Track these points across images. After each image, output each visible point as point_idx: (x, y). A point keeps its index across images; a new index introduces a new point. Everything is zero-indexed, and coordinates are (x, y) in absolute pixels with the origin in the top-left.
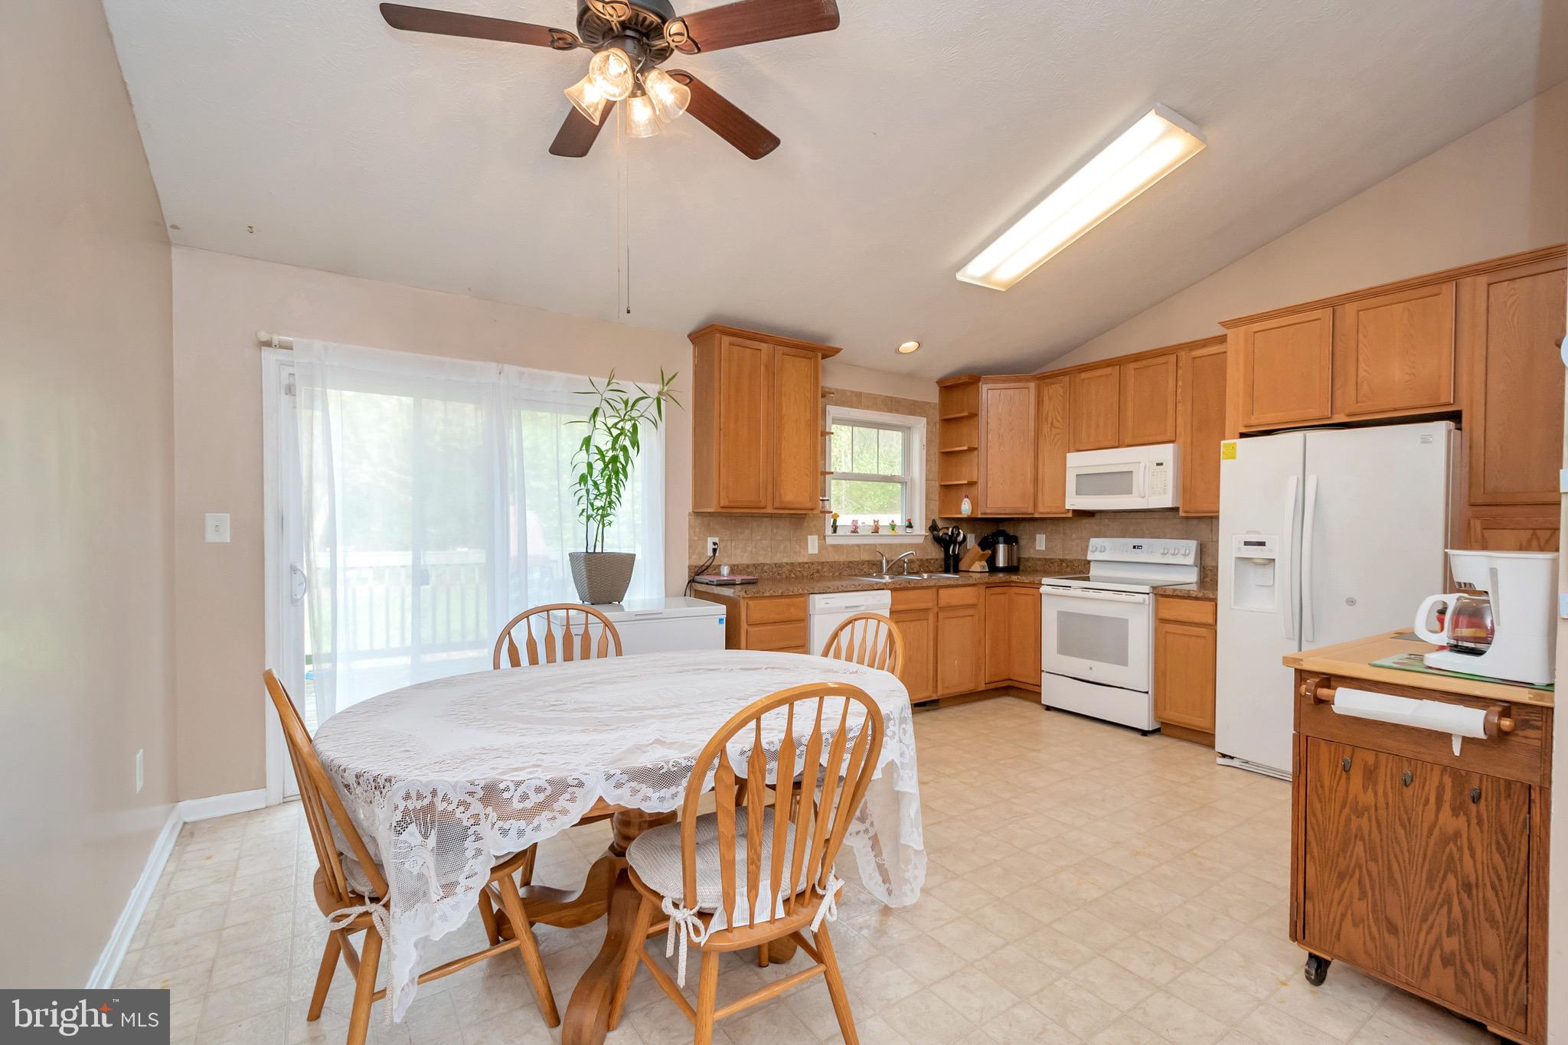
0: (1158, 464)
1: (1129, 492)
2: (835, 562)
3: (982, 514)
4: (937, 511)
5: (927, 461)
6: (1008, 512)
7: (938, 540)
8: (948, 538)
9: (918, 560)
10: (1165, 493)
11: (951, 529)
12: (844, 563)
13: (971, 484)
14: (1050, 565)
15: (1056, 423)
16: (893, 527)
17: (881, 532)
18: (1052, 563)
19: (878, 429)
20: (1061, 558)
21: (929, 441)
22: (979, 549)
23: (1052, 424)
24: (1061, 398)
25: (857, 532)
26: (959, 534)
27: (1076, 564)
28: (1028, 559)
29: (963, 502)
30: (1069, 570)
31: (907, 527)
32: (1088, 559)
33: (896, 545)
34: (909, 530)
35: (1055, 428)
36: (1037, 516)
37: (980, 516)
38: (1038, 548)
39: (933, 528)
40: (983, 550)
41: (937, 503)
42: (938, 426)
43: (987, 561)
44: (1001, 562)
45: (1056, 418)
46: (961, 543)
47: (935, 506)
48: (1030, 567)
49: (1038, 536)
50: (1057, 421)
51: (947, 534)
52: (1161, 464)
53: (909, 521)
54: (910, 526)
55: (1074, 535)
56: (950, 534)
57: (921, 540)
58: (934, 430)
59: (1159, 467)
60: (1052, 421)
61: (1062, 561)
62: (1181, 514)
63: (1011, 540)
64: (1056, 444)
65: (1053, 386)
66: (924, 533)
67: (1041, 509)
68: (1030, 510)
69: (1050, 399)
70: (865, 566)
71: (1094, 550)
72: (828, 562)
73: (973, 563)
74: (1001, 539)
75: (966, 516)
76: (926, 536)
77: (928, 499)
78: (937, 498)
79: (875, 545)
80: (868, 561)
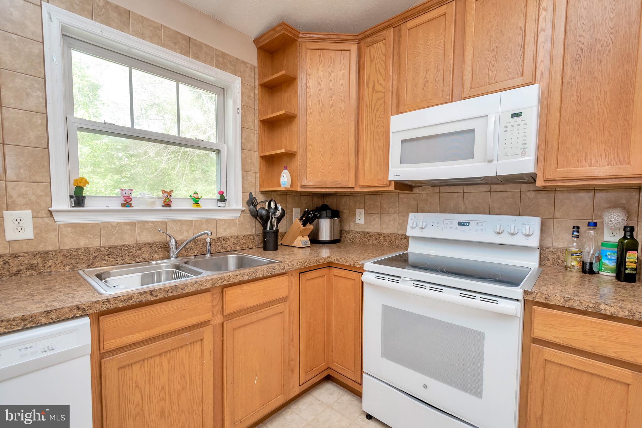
0: (513, 116)
1: (470, 155)
2: (76, 250)
3: (302, 187)
4: (257, 183)
5: (243, 128)
6: (328, 185)
7: (255, 215)
8: (264, 212)
9: (232, 237)
10: (524, 154)
11: (267, 203)
12: (98, 250)
13: (290, 155)
14: (369, 238)
15: (378, 88)
16: (196, 200)
17: (174, 206)
18: (371, 236)
19: (178, 81)
20: (379, 231)
21: (245, 107)
22: (301, 224)
23: (373, 88)
24: (384, 58)
25: (130, 206)
26: (276, 209)
27: (393, 239)
28: (349, 232)
29: (282, 174)
30: (386, 243)
31: (219, 200)
32: (408, 234)
33: (201, 222)
34: (221, 204)
35: (377, 92)
36: (357, 190)
37: (299, 189)
38: (357, 222)
39: (252, 202)
40: (304, 224)
41: (258, 175)
42: (257, 92)
43: (308, 236)
44: (325, 235)
45: (378, 81)
46: (279, 220)
47: (254, 178)
48: (350, 239)
49: (358, 211)
50: (380, 84)
51: (264, 208)
52: (520, 114)
53: (221, 193)
54: (222, 199)
55: (391, 209)
56: (267, 208)
57: (237, 215)
58: (252, 95)
59: (516, 119)
60: (374, 85)
61: (379, 234)
62: (540, 183)
63: (335, 214)
64: (377, 110)
65: (374, 45)
66: (240, 207)
67: (362, 183)
68: (351, 183)
69: (371, 61)
70: (144, 250)
71: (414, 226)
72: (60, 251)
73: (295, 238)
74: (324, 213)
75: (284, 189)
76: (243, 211)
77: (244, 170)
78: (257, 171)
79: (165, 223)
80: (149, 244)
